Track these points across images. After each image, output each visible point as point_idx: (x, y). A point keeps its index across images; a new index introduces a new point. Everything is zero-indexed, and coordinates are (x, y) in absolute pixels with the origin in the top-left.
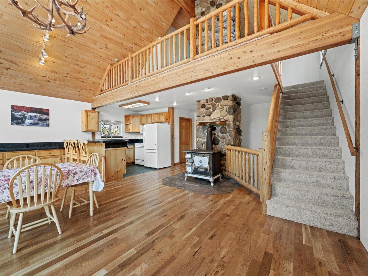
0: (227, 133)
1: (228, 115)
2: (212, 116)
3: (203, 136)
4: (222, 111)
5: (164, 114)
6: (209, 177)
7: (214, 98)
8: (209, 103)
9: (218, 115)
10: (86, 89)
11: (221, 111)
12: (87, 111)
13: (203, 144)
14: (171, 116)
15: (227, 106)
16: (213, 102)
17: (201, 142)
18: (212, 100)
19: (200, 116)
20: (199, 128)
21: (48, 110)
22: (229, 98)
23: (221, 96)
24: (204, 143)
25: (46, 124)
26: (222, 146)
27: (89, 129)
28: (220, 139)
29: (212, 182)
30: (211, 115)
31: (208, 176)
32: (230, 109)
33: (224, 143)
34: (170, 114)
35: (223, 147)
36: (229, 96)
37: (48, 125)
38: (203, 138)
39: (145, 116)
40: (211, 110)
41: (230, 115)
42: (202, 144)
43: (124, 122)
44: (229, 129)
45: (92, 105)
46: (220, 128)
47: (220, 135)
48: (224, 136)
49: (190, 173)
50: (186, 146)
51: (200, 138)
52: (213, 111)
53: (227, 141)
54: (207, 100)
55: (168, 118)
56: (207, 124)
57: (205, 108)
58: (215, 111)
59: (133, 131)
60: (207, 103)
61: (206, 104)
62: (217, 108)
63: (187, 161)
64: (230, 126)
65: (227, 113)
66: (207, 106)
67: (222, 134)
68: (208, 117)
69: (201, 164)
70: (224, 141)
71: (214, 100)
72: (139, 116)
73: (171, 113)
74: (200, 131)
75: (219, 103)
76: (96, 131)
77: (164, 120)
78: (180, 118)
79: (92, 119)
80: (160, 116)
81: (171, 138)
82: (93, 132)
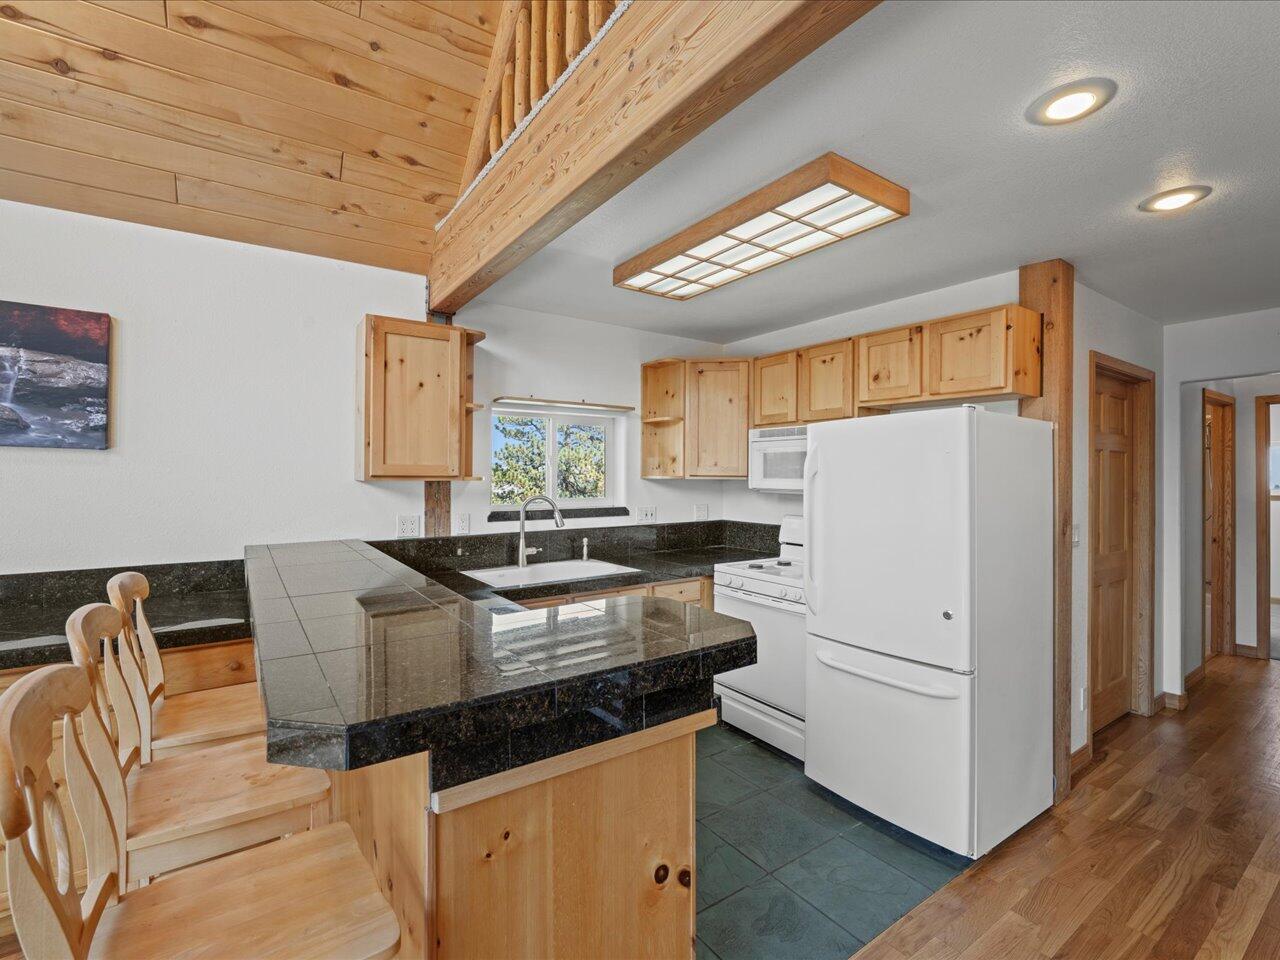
5: (999, 322)
10: (374, 154)
12: (380, 329)
14: (1055, 340)
21: (104, 321)
25: (87, 429)
27: (399, 460)
34: (1043, 324)
37: (99, 435)
39: (792, 358)
43: (638, 411)
45: (428, 288)
55: (1032, 360)
59: (702, 471)
72: (743, 367)
73: (1056, 315)
76: (457, 474)
77: (999, 376)
78: (1097, 367)
79: (421, 385)
80: (962, 339)
81: (1057, 543)
82: (434, 485)
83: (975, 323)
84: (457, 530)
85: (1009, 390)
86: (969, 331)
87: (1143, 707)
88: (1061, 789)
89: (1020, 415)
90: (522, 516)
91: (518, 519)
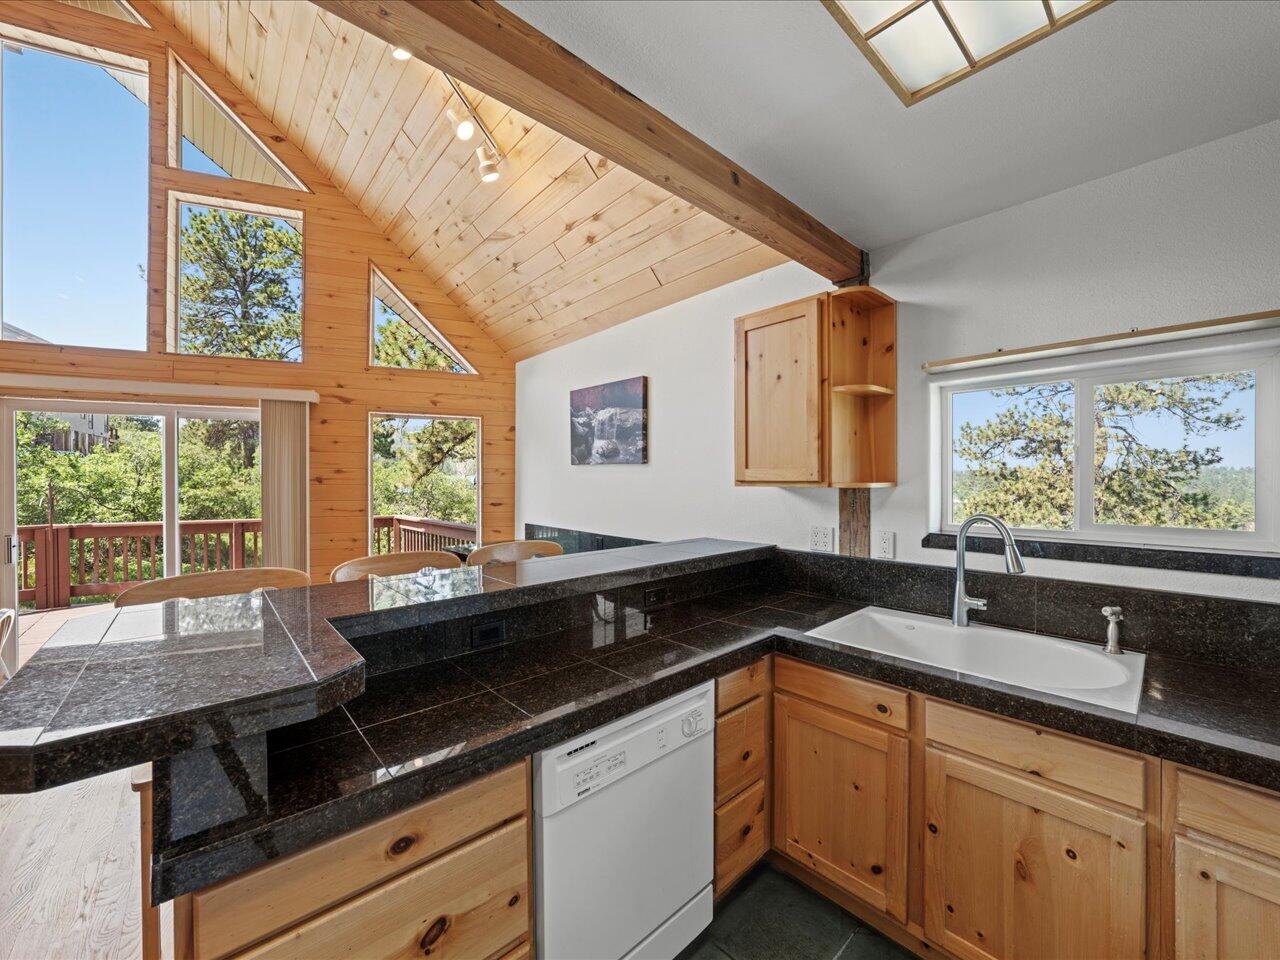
12: (741, 330)
25: (637, 451)
76: (816, 479)
79: (779, 377)
82: (849, 492)
84: (878, 552)
90: (960, 543)
91: (953, 547)
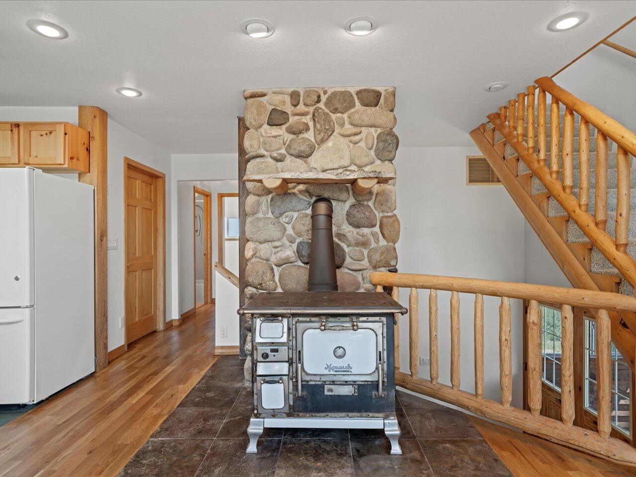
0: (374, 226)
1: (378, 162)
2: (316, 160)
3: (276, 234)
4: (355, 143)
5: (61, 130)
6: (380, 415)
7: (325, 93)
8: (301, 108)
9: (341, 158)
11: (351, 145)
13: (275, 268)
14: (95, 146)
15: (372, 130)
16: (321, 105)
17: (267, 260)
18: (316, 99)
19: (262, 156)
20: (259, 204)
22: (382, 101)
23: (353, 90)
24: (278, 266)
26: (354, 273)
28: (346, 249)
29: (394, 436)
30: (311, 155)
31: (376, 415)
32: (385, 141)
33: (365, 263)
34: (90, 137)
35: (360, 279)
36: (383, 93)
38: (277, 244)
40: (310, 135)
41: (383, 161)
42: (272, 269)
44: (383, 212)
46: (347, 206)
47: (348, 234)
48: (363, 236)
49: (274, 414)
50: (144, 274)
51: (262, 246)
52: (323, 141)
53: (377, 257)
54: (295, 97)
55: (82, 153)
56: (295, 191)
57: (284, 127)
58: (330, 144)
60: (295, 106)
61: (289, 109)
62: (337, 130)
63: (260, 358)
64: (387, 201)
65: (372, 152)
66: (293, 120)
67: (355, 230)
68: (299, 161)
69: (339, 363)
70: (363, 254)
71: (324, 98)
73: (96, 134)
74: (260, 215)
75: (345, 116)
77: (60, 157)
78: (128, 165)
80: (42, 135)
81: (96, 244)
83: (49, 129)
85: (66, 166)
86: (45, 132)
87: (160, 326)
88: (101, 364)
89: (79, 181)
